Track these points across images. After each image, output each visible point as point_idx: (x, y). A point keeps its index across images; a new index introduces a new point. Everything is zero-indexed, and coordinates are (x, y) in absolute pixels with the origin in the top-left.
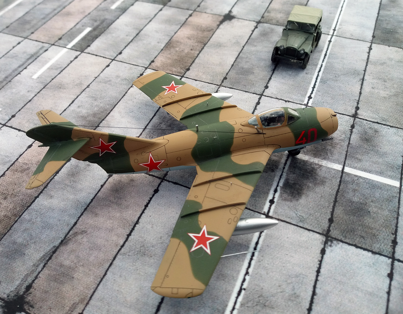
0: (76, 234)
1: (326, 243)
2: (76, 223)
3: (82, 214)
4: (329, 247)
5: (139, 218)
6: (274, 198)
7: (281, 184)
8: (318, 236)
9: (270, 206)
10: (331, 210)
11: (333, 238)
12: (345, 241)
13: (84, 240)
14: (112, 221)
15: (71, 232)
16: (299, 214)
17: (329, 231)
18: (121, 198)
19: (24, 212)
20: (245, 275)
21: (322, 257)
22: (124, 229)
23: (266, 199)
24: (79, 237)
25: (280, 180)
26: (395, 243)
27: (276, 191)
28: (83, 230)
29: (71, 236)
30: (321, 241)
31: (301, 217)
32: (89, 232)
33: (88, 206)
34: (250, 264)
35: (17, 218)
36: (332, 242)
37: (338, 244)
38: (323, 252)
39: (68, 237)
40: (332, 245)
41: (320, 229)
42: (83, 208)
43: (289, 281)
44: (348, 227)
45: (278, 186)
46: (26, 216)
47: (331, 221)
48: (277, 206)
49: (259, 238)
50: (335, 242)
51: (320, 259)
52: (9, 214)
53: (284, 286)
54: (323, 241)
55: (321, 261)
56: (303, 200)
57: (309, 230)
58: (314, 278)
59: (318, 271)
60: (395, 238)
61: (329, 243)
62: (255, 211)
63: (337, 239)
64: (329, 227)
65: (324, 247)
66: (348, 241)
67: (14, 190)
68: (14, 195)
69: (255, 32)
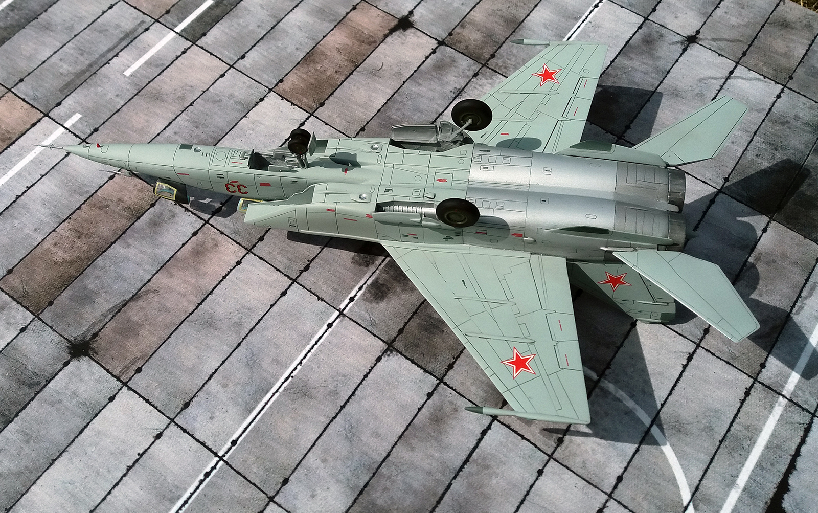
0: (147, 292)
1: (385, 351)
2: (149, 280)
3: (157, 272)
4: (386, 356)
5: (214, 288)
6: (356, 295)
7: (369, 283)
8: (381, 343)
9: (349, 303)
10: (406, 321)
11: (394, 349)
12: (405, 354)
13: (154, 299)
14: (185, 286)
15: (143, 288)
16: (373, 318)
17: (394, 340)
18: (200, 263)
19: (98, 257)
20: (298, 365)
21: (375, 365)
22: (196, 297)
23: (347, 296)
24: (151, 295)
25: (370, 277)
26: (451, 366)
27: (360, 289)
28: (156, 289)
29: (142, 292)
30: (382, 349)
31: (373, 322)
32: (161, 292)
33: (165, 265)
34: (306, 355)
35: (90, 263)
36: (391, 352)
37: (397, 355)
38: (379, 359)
39: (140, 294)
40: (391, 355)
41: (386, 337)
42: (160, 266)
43: (335, 379)
44: (414, 341)
45: (365, 284)
46: (100, 261)
47: (401, 331)
48: (355, 305)
49: (324, 333)
50: (394, 353)
51: (373, 365)
52: (82, 256)
53: (328, 382)
54: (384, 349)
55: (372, 368)
56: (383, 305)
57: (375, 336)
58: (359, 382)
59: (366, 376)
60: (454, 363)
61: (388, 353)
62: (331, 306)
63: (398, 351)
64: (396, 338)
65: (382, 355)
66: (407, 355)
67: (89, 230)
68: (89, 236)
69: (429, 59)
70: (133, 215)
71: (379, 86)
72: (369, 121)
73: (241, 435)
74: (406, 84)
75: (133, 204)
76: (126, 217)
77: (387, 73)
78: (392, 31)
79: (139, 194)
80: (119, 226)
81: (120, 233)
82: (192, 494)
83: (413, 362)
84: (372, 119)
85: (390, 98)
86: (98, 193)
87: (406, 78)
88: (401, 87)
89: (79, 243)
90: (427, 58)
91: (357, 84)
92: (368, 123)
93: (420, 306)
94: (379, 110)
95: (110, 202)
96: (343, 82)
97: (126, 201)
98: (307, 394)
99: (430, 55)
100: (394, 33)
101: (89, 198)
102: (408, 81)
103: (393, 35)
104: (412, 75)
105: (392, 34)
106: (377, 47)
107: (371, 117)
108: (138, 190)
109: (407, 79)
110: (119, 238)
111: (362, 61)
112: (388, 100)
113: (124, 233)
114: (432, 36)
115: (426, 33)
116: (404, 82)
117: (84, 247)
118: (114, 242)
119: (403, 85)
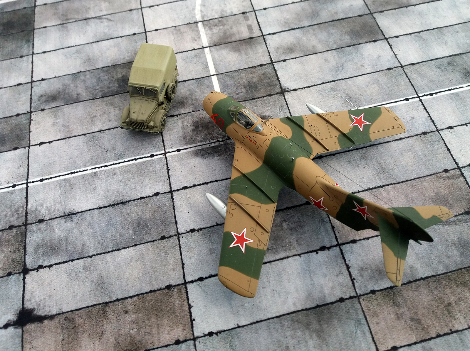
1: (288, 91)
4: (290, 89)
5: (365, 191)
8: (286, 97)
10: (262, 98)
12: (279, 84)
16: (279, 111)
19: (440, 275)
21: (299, 89)
22: (381, 193)
26: (261, 65)
31: (280, 109)
35: (449, 274)
36: (285, 89)
37: (283, 86)
38: (295, 90)
41: (280, 97)
43: (327, 95)
44: (268, 87)
46: (441, 270)
47: (270, 95)
52: (453, 285)
53: (332, 96)
54: (287, 93)
55: (302, 88)
56: (267, 114)
57: (286, 102)
58: (315, 87)
59: (309, 87)
60: (258, 66)
63: (281, 88)
64: (276, 94)
65: (291, 91)
66: (278, 83)
67: (438, 306)
68: (440, 300)
69: (50, 264)
70: (394, 294)
71: (112, 268)
72: (151, 241)
73: (401, 101)
74: (91, 254)
75: (389, 306)
76: (401, 297)
77: (92, 276)
78: (40, 319)
79: (379, 311)
80: (411, 292)
81: (413, 284)
82: (444, 91)
83: (278, 79)
84: (148, 242)
85: (116, 250)
86: (414, 340)
87: (85, 259)
88: (98, 254)
89: (452, 299)
90: (50, 266)
91: (125, 284)
92: (153, 241)
93: (248, 100)
94: (135, 245)
95: (409, 322)
96: (131, 297)
97: (393, 313)
98: (349, 97)
99: (46, 267)
100: (43, 315)
101: (425, 340)
102: (87, 255)
103: (46, 313)
104: (78, 259)
105: (46, 315)
106: (71, 311)
107: (146, 244)
108: (377, 316)
109: (86, 257)
110: (416, 280)
111: (97, 307)
112: (119, 250)
113: (410, 282)
114: (22, 285)
115: (22, 293)
116: (91, 257)
117: (449, 292)
118: (422, 279)
119: (94, 255)
